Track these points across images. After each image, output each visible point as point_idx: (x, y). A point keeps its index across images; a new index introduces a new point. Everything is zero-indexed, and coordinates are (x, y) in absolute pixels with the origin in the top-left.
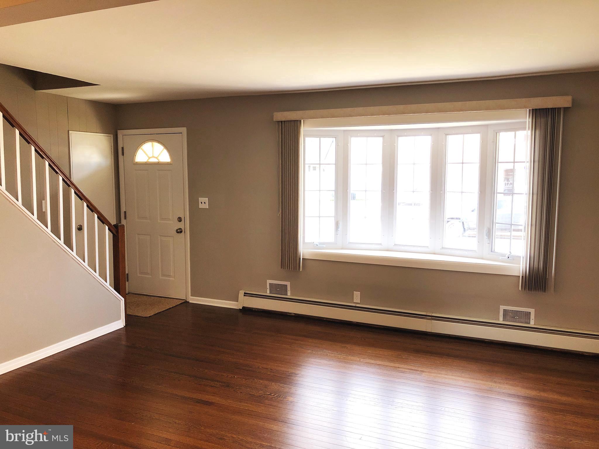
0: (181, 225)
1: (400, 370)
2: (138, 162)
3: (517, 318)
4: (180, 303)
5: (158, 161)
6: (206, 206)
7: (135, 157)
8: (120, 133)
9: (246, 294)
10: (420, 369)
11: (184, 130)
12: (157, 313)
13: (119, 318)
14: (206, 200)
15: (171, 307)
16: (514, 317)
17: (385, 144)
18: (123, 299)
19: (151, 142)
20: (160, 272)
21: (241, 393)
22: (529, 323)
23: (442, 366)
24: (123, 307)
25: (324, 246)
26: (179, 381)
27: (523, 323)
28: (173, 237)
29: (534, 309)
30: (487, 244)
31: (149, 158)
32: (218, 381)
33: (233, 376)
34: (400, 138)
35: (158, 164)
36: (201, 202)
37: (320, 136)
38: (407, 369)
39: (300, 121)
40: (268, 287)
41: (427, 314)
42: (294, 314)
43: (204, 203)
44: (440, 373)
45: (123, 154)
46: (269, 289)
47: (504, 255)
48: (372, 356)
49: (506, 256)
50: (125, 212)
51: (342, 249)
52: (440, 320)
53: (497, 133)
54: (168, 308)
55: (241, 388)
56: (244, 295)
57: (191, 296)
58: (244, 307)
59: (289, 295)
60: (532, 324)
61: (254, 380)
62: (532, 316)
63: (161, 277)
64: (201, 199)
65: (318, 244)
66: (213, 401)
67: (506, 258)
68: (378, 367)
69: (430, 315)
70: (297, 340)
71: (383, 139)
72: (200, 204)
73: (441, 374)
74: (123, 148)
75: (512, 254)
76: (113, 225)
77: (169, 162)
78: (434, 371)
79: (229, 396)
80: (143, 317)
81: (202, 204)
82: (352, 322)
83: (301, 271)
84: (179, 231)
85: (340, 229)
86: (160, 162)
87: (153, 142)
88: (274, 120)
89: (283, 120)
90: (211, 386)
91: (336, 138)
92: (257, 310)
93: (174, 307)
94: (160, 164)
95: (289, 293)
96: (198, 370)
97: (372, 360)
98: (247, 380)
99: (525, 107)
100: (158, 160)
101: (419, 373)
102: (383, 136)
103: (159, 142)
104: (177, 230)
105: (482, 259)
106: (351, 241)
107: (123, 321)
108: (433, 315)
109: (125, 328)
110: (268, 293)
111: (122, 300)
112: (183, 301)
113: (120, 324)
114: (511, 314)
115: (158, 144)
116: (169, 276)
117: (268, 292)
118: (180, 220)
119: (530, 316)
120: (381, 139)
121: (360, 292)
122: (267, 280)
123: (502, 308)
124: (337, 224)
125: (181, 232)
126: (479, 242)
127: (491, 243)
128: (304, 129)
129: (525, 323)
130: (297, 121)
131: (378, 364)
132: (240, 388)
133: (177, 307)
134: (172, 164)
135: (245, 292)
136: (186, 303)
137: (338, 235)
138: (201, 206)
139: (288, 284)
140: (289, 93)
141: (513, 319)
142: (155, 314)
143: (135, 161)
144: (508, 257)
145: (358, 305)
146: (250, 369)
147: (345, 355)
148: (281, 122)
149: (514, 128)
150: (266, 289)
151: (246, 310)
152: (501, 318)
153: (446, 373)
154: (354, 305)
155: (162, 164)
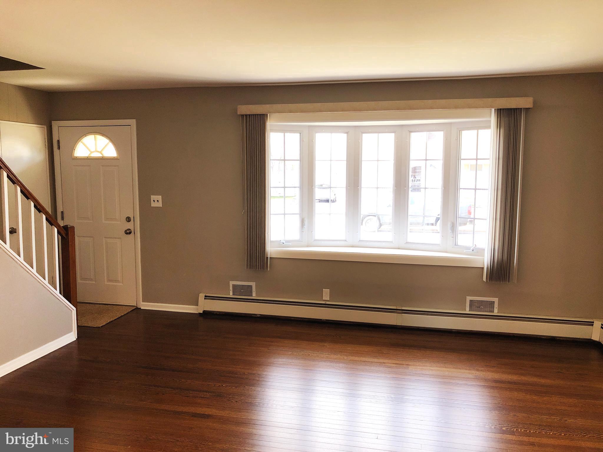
0: (130, 226)
1: (386, 366)
2: (78, 157)
3: (483, 307)
4: (131, 310)
5: (102, 156)
6: (160, 205)
7: (74, 152)
8: (55, 125)
9: (206, 297)
10: (404, 363)
11: (133, 122)
12: (109, 322)
13: (71, 331)
14: (160, 198)
15: (122, 315)
16: (480, 307)
17: (350, 141)
18: (75, 309)
19: (93, 134)
20: (106, 278)
21: (237, 402)
22: (493, 312)
23: (423, 358)
24: (74, 318)
25: (290, 244)
26: (163, 394)
27: (488, 312)
28: (120, 238)
29: (498, 299)
30: (451, 238)
31: (92, 152)
32: (206, 392)
33: (220, 384)
34: (364, 135)
35: (103, 159)
36: (154, 201)
37: (284, 131)
38: (393, 363)
39: (267, 115)
40: (231, 288)
41: (398, 308)
42: (260, 315)
43: (157, 201)
44: (424, 366)
45: (59, 148)
46: (232, 290)
47: (468, 248)
48: (354, 353)
49: (471, 249)
50: (62, 212)
51: (308, 246)
52: (409, 313)
53: (460, 131)
54: (120, 316)
55: (235, 397)
56: (205, 299)
57: (142, 302)
58: (204, 311)
59: (254, 296)
60: (496, 312)
61: (245, 387)
62: (496, 305)
63: (106, 283)
64: (153, 197)
65: (284, 242)
66: (210, 413)
67: (471, 250)
68: (364, 364)
69: (401, 309)
70: (272, 342)
71: (347, 136)
72: (152, 201)
73: (426, 366)
74: (58, 141)
75: (477, 246)
76: (62, 227)
77: (115, 157)
78: (418, 364)
79: (225, 406)
80: (94, 327)
81: (154, 202)
82: (321, 319)
83: (269, 270)
84: (128, 232)
85: (306, 227)
86: (105, 157)
87: (96, 135)
88: (238, 113)
89: (248, 113)
90: (201, 397)
91: (301, 133)
92: (218, 313)
93: (126, 314)
94: (104, 159)
95: (254, 294)
96: (180, 381)
97: (356, 357)
98: (237, 388)
99: (492, 107)
100: (102, 154)
101: (405, 366)
102: (347, 133)
103: (103, 135)
104: (126, 231)
105: (446, 252)
106: (316, 238)
107: (75, 333)
108: (403, 308)
109: (77, 341)
110: (231, 295)
111: (73, 309)
112: (134, 308)
113: (72, 337)
114: (476, 304)
115: (102, 137)
116: (117, 281)
117: (231, 293)
118: (128, 219)
119: (494, 305)
120: (346, 135)
121: (329, 290)
122: (230, 282)
123: (469, 298)
124: (303, 222)
125: (130, 233)
126: (442, 236)
127: (455, 237)
128: (270, 124)
129: (489, 312)
130: (263, 114)
131: (363, 361)
132: (233, 397)
133: (128, 314)
134: (118, 159)
135: (206, 295)
136: (137, 309)
137: (304, 233)
138: (153, 205)
139: (253, 284)
140: (251, 85)
141: (479, 308)
142: (107, 323)
143: (74, 155)
144: (473, 250)
145: (328, 303)
146: (236, 376)
147: (326, 354)
148: (246, 115)
149: (477, 127)
150: (229, 290)
151: (206, 314)
152: (468, 308)
153: (430, 365)
154: (324, 302)
155: (108, 159)
